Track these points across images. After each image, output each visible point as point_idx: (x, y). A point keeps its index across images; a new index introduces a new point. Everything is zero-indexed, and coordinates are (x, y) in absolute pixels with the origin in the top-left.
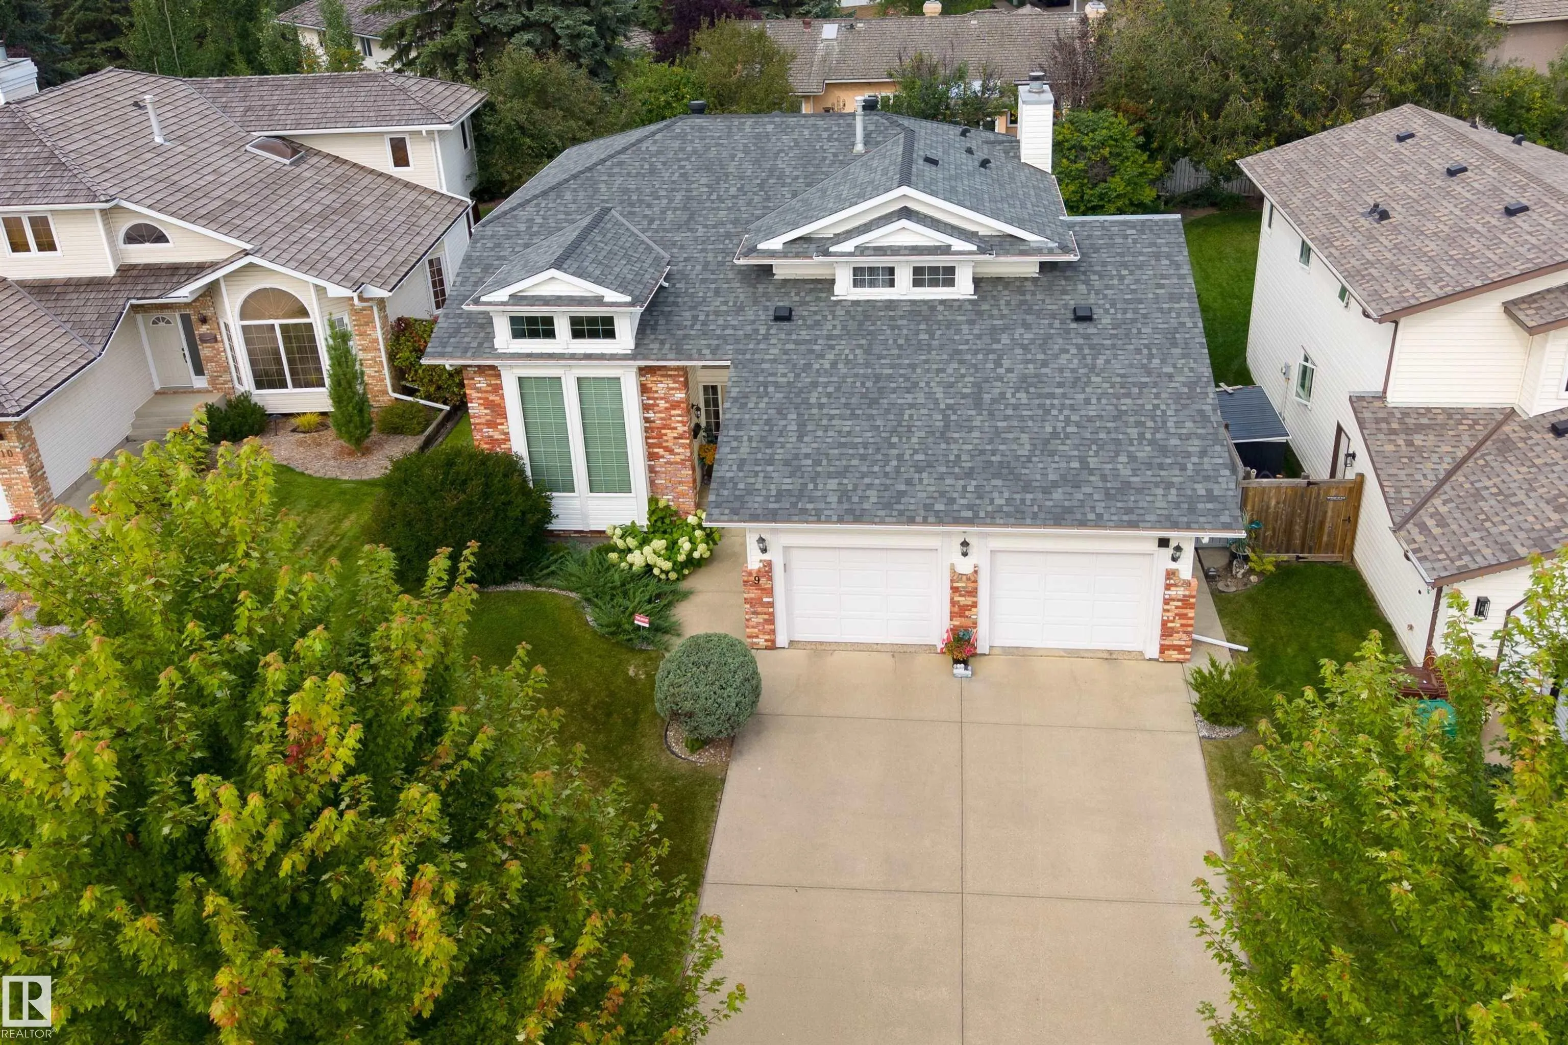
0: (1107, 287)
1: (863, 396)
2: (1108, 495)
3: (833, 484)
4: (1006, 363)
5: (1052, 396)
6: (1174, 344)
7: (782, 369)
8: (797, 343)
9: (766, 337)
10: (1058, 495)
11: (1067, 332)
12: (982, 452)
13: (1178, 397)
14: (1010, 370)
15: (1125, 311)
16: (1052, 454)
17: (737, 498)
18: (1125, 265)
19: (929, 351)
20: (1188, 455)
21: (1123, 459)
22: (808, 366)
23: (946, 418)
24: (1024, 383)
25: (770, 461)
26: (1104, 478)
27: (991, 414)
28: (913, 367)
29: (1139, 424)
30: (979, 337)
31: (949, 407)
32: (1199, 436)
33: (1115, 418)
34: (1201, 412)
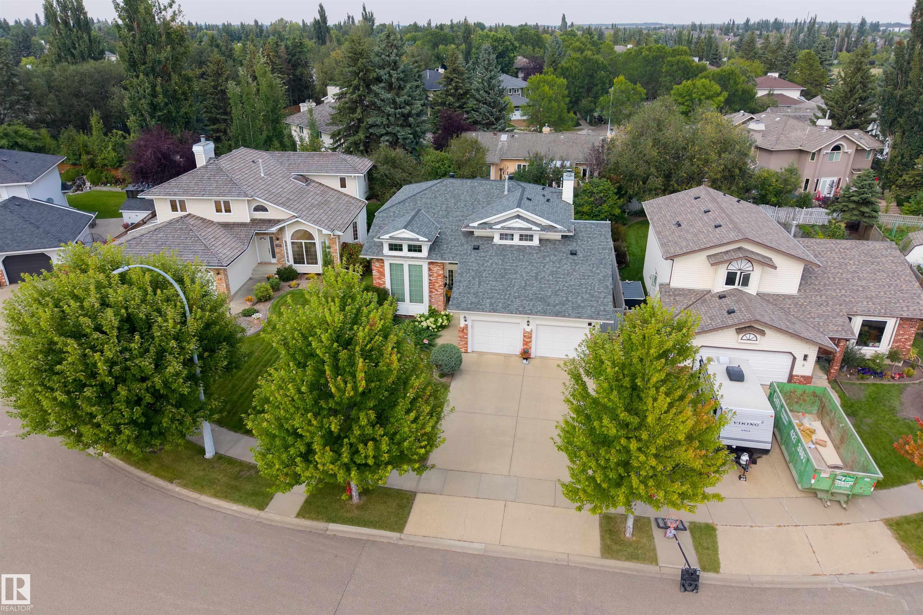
0: (583, 244)
1: (500, 275)
2: (573, 309)
3: (488, 301)
4: (547, 267)
5: (560, 278)
6: (602, 264)
7: (474, 265)
8: (480, 257)
9: (470, 255)
10: (558, 307)
11: (568, 258)
12: (536, 294)
13: (600, 280)
14: (547, 269)
15: (587, 252)
16: (558, 295)
17: (459, 303)
18: (590, 237)
19: (523, 261)
20: (600, 298)
21: (579, 298)
22: (483, 264)
23: (526, 283)
24: (552, 273)
25: (469, 293)
26: (573, 303)
27: (540, 282)
28: (517, 266)
29: (586, 288)
30: (539, 258)
31: (527, 279)
32: (604, 293)
33: (579, 286)
34: (606, 285)
